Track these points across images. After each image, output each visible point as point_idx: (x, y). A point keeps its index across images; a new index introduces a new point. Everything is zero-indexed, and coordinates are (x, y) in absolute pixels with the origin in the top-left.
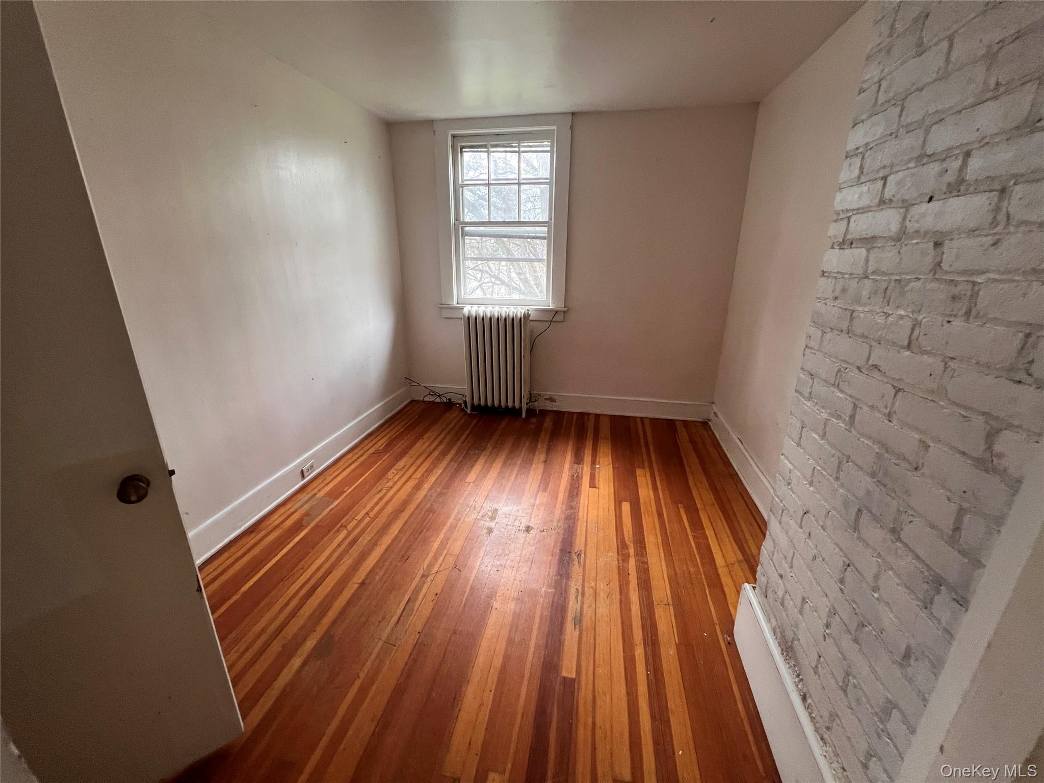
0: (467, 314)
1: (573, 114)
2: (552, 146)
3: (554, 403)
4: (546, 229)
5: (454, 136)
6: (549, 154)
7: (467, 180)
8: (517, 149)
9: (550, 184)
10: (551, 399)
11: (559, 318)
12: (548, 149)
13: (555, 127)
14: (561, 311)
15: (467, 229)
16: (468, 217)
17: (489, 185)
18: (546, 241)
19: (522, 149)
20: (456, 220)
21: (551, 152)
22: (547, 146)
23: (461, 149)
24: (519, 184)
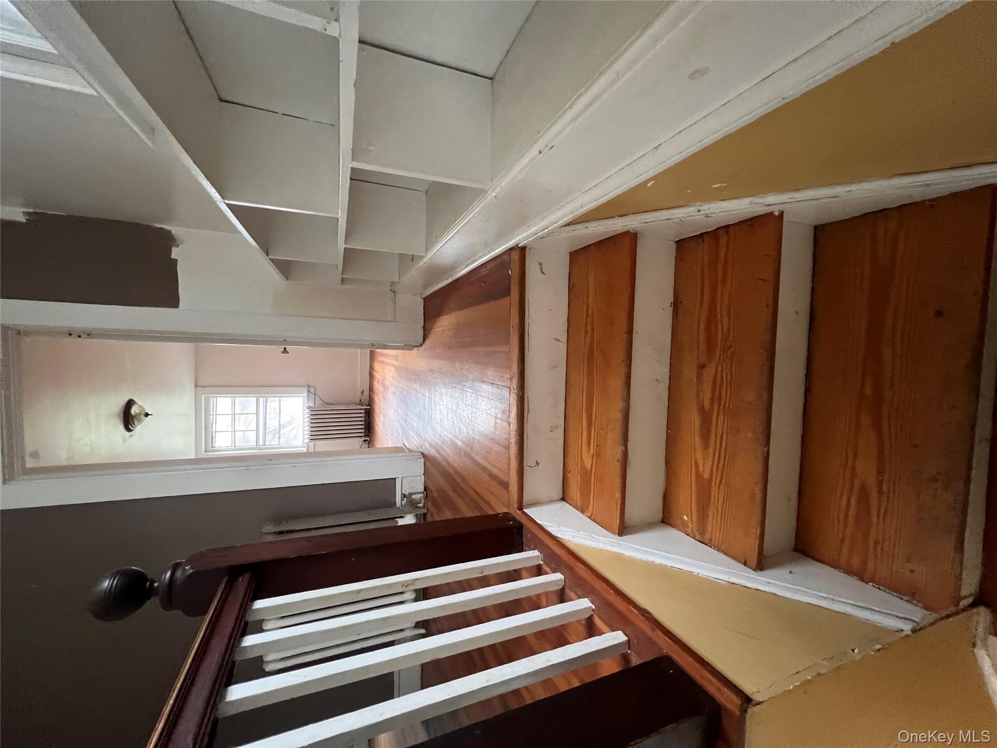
0: (308, 441)
1: (196, 387)
2: (213, 397)
3: (365, 391)
4: (261, 399)
5: (206, 452)
6: (218, 398)
7: (232, 444)
8: (215, 416)
9: (235, 397)
10: (363, 392)
11: (312, 390)
12: (215, 399)
13: (203, 396)
14: (308, 389)
15: (261, 444)
16: (253, 443)
17: (234, 431)
18: (268, 399)
19: (215, 413)
20: (255, 449)
21: (216, 397)
22: (213, 399)
23: (213, 447)
24: (235, 414)
